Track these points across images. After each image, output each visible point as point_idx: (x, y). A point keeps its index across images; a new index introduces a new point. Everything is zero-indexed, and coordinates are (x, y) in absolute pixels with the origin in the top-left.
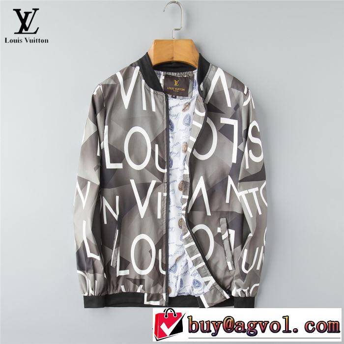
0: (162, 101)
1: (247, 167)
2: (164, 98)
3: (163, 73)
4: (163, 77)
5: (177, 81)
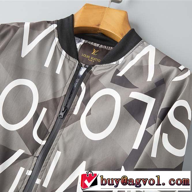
0: (71, 67)
1: (154, 154)
2: (76, 66)
3: (83, 41)
4: (81, 43)
5: (96, 51)
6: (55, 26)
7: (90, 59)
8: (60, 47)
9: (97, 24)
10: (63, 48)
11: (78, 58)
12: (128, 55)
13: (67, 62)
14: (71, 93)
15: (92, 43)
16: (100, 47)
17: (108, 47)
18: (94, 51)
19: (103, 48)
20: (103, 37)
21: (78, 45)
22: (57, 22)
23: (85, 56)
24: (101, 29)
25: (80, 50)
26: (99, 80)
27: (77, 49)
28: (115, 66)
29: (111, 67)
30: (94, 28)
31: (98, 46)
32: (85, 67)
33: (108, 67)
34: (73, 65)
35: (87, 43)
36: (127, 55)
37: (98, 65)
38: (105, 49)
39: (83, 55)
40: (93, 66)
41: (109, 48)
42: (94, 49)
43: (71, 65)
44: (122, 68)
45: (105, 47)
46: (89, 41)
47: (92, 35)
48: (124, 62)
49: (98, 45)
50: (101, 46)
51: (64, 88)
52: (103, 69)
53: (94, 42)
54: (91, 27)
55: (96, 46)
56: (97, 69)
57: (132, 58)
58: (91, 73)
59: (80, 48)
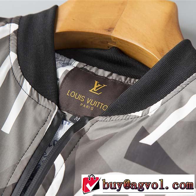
2: (51, 117)
3: (75, 64)
4: (69, 68)
5: (99, 85)
6: (15, 27)
7: (85, 102)
8: (18, 73)
9: (107, 27)
10: (25, 75)
11: (58, 99)
12: (172, 97)
13: (30, 108)
14: (31, 179)
15: (94, 70)
16: (111, 78)
17: (128, 78)
18: (96, 86)
19: (117, 79)
20: (120, 57)
21: (61, 72)
22: (19, 20)
23: (74, 95)
24: (115, 39)
25: (63, 82)
26: (98, 152)
27: (58, 79)
28: (138, 119)
29: (131, 122)
30: (100, 34)
31: (106, 76)
32: (71, 120)
33: (123, 122)
34: (44, 115)
35: (82, 68)
36: (169, 96)
37: (100, 118)
38: (121, 82)
39: (69, 94)
40: (90, 118)
41: (130, 80)
42: (96, 82)
43: (40, 114)
44: (155, 125)
45: (123, 78)
46: (88, 64)
47: (95, 51)
48: (160, 111)
49: (107, 73)
50: (114, 76)
51: (15, 166)
52: (111, 127)
53: (99, 67)
54: (92, 33)
55: (102, 75)
56: (97, 126)
57: (181, 104)
58: (82, 134)
59: (65, 79)
